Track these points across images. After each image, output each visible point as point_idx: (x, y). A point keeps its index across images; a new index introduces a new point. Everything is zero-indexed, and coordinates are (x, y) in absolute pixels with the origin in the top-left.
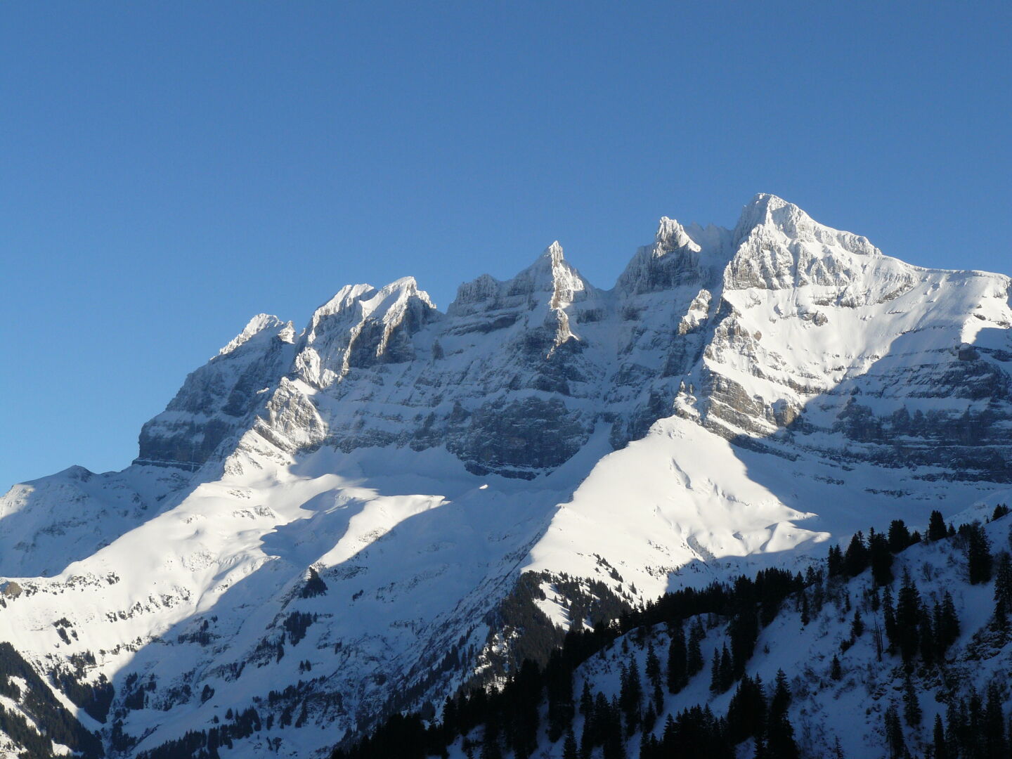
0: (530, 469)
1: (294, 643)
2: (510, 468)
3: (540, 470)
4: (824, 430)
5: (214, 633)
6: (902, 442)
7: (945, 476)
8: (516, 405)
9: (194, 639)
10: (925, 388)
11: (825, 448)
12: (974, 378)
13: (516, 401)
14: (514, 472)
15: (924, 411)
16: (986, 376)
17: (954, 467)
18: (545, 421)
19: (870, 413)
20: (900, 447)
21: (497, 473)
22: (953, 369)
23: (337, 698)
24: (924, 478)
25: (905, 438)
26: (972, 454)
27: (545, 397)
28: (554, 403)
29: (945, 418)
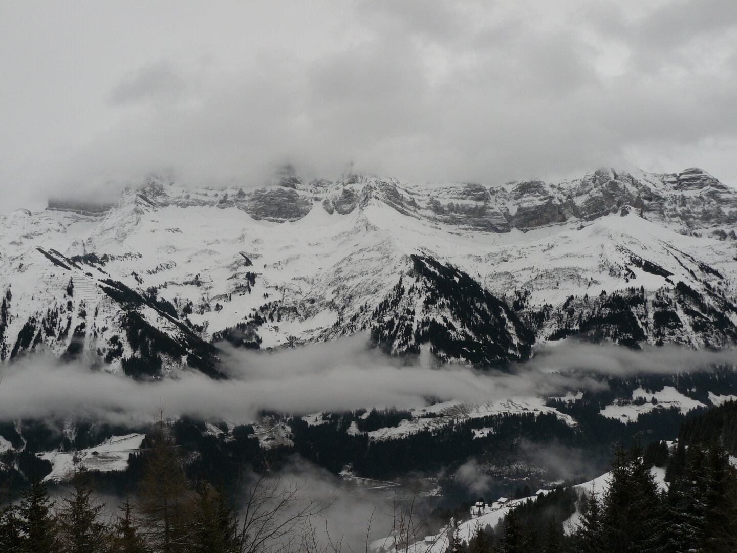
0: (281, 219)
1: (253, 286)
2: (272, 218)
3: (285, 219)
4: (424, 209)
5: (203, 281)
6: (453, 215)
7: (471, 229)
8: (272, 191)
9: (192, 283)
10: (455, 196)
11: (427, 216)
12: (475, 193)
13: (272, 190)
14: (273, 220)
15: (459, 204)
16: (480, 193)
17: (473, 226)
18: (287, 199)
19: (440, 204)
20: (453, 217)
21: (265, 219)
22: (466, 189)
23: (295, 309)
24: (463, 229)
25: (453, 214)
26: (479, 221)
27: (286, 189)
28: (291, 192)
29: (468, 207)
